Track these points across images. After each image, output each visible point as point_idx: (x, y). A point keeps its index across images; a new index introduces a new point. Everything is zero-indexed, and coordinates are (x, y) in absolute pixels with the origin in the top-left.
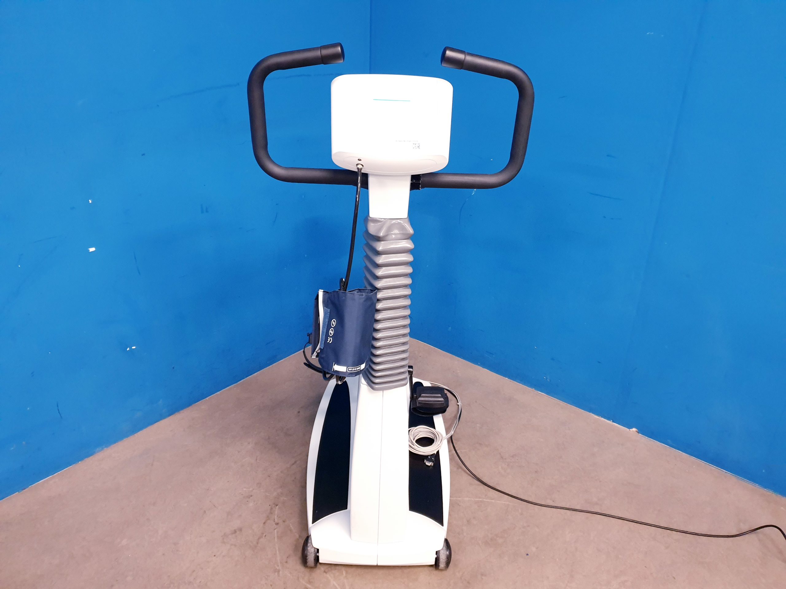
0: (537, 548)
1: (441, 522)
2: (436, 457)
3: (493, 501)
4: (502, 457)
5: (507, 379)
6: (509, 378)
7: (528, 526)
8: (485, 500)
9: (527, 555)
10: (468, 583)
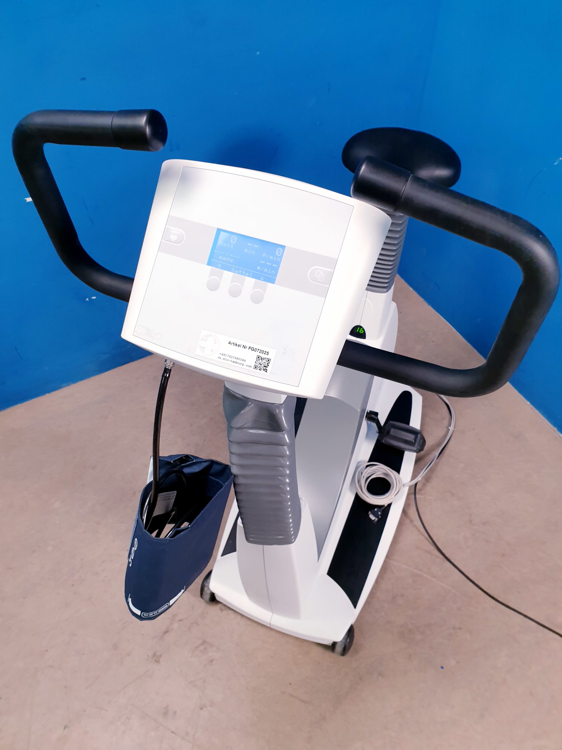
0: (458, 662)
1: (355, 604)
2: (385, 510)
3: (434, 579)
4: (471, 521)
5: (529, 403)
6: (532, 403)
7: (460, 628)
8: (424, 575)
9: (442, 668)
10: (361, 679)
